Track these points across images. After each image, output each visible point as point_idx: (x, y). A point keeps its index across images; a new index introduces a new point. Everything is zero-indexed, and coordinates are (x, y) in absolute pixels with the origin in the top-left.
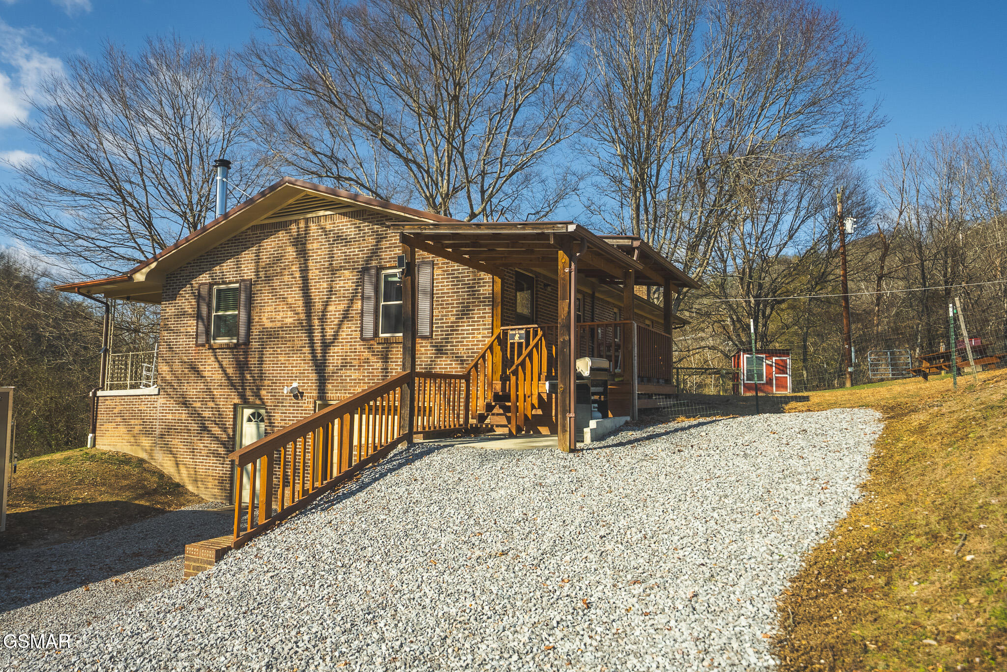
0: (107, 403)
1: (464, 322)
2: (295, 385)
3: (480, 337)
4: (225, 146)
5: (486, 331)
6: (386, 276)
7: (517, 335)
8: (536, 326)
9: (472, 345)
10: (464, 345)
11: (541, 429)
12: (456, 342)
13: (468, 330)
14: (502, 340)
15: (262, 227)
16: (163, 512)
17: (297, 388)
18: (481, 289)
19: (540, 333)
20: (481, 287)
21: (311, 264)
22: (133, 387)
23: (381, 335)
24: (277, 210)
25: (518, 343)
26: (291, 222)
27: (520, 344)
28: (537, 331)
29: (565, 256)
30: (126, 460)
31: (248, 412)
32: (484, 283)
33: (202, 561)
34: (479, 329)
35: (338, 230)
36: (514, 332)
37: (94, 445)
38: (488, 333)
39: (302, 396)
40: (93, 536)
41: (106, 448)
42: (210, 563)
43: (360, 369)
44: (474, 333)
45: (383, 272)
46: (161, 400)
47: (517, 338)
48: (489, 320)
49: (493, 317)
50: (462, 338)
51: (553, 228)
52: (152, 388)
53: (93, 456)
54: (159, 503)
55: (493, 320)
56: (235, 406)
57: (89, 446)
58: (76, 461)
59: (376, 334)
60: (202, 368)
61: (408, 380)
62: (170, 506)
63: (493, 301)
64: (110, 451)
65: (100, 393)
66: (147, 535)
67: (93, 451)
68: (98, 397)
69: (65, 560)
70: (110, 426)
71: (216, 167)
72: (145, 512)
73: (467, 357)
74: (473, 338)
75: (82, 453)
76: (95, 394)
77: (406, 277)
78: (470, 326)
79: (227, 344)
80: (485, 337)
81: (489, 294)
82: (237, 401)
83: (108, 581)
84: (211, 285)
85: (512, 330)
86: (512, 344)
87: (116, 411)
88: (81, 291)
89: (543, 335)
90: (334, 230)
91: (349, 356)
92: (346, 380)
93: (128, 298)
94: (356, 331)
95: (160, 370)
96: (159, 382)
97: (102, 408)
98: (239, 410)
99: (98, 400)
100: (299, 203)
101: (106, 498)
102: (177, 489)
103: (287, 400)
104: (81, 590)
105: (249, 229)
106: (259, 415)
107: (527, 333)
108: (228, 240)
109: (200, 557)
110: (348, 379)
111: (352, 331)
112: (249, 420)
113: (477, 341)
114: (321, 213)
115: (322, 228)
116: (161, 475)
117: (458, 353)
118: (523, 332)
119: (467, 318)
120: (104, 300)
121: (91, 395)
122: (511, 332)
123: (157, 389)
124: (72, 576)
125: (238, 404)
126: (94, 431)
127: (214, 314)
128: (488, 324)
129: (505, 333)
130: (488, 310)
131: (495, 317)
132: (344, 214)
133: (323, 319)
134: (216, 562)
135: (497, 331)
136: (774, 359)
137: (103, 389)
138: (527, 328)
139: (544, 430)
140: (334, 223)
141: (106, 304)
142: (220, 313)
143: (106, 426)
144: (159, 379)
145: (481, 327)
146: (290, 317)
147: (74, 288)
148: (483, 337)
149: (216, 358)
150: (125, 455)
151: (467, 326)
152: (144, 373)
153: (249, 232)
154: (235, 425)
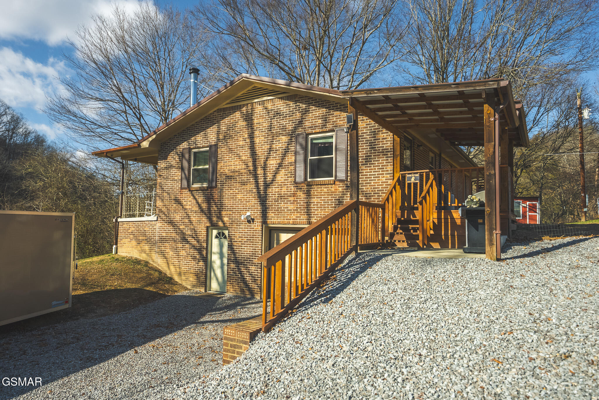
0: (124, 226)
1: (372, 169)
2: (248, 214)
3: (384, 180)
4: (184, 70)
5: (389, 176)
6: (312, 139)
7: (413, 178)
8: (428, 171)
9: (378, 185)
10: (372, 186)
11: (432, 244)
12: (366, 183)
13: (375, 175)
14: (401, 182)
15: (224, 109)
16: (164, 296)
17: (249, 216)
18: (385, 145)
19: (431, 176)
20: (384, 144)
21: (257, 133)
22: (141, 215)
23: (309, 180)
24: (233, 98)
25: (414, 183)
26: (244, 105)
27: (415, 184)
28: (429, 175)
29: (490, 108)
30: (137, 262)
31: (215, 232)
32: (386, 141)
33: (238, 341)
34: (383, 174)
35: (277, 109)
36: (410, 176)
37: (117, 253)
38: (390, 176)
39: (253, 222)
40: (125, 311)
41: (124, 255)
42: (245, 343)
43: (294, 203)
44: (379, 177)
45: (310, 136)
46: (159, 224)
47: (413, 179)
48: (390, 168)
49: (393, 165)
50: (370, 180)
51: (485, 85)
52: (152, 216)
53: (117, 259)
54: (161, 290)
55: (394, 167)
56: (207, 227)
57: (113, 253)
58: (107, 262)
59: (306, 179)
60: (185, 203)
61: (355, 207)
62: (168, 293)
63: (393, 154)
64: (127, 256)
65: (119, 220)
66: (159, 312)
67: (116, 256)
68: (118, 222)
69: (112, 328)
70: (126, 241)
71: (190, 73)
72: (154, 296)
73: (374, 193)
74: (378, 180)
75: (110, 257)
76: (116, 220)
77: (352, 131)
78: (376, 172)
79: (200, 188)
80: (388, 179)
81: (391, 149)
82: (208, 225)
83: (147, 345)
84: (190, 149)
85: (409, 174)
86: (409, 184)
87: (130, 231)
88: (108, 155)
89: (434, 179)
90: (274, 109)
91: (286, 194)
92: (284, 210)
93: (135, 160)
94: (291, 177)
95: (157, 205)
96: (157, 212)
97: (121, 229)
98: (210, 231)
99: (118, 224)
100: (249, 92)
101: (129, 286)
102: (170, 280)
103: (242, 224)
104: (132, 352)
105: (215, 111)
106: (223, 234)
107: (421, 176)
108: (202, 120)
109: (236, 338)
110: (286, 209)
111: (288, 177)
112: (217, 237)
113: (382, 182)
114: (265, 98)
115: (266, 109)
116: (160, 272)
117: (367, 191)
118: (418, 175)
119: (374, 166)
120: (121, 161)
121: (114, 221)
122: (408, 176)
123: (156, 217)
124: (121, 341)
125: (209, 227)
126: (116, 244)
127: (192, 168)
128: (390, 171)
129: (404, 177)
130: (390, 160)
131: (395, 165)
132: (281, 98)
133: (265, 168)
134: (250, 342)
135: (397, 175)
136: (528, 203)
137: (121, 217)
138: (420, 173)
139: (436, 245)
140: (274, 105)
141: (122, 163)
142: (195, 167)
143: (124, 240)
144: (157, 210)
145: (385, 173)
146: (244, 169)
147: (104, 153)
148: (386, 179)
149: (194, 197)
150: (136, 259)
151: (374, 172)
152: (147, 207)
153: (216, 114)
154: (207, 240)
